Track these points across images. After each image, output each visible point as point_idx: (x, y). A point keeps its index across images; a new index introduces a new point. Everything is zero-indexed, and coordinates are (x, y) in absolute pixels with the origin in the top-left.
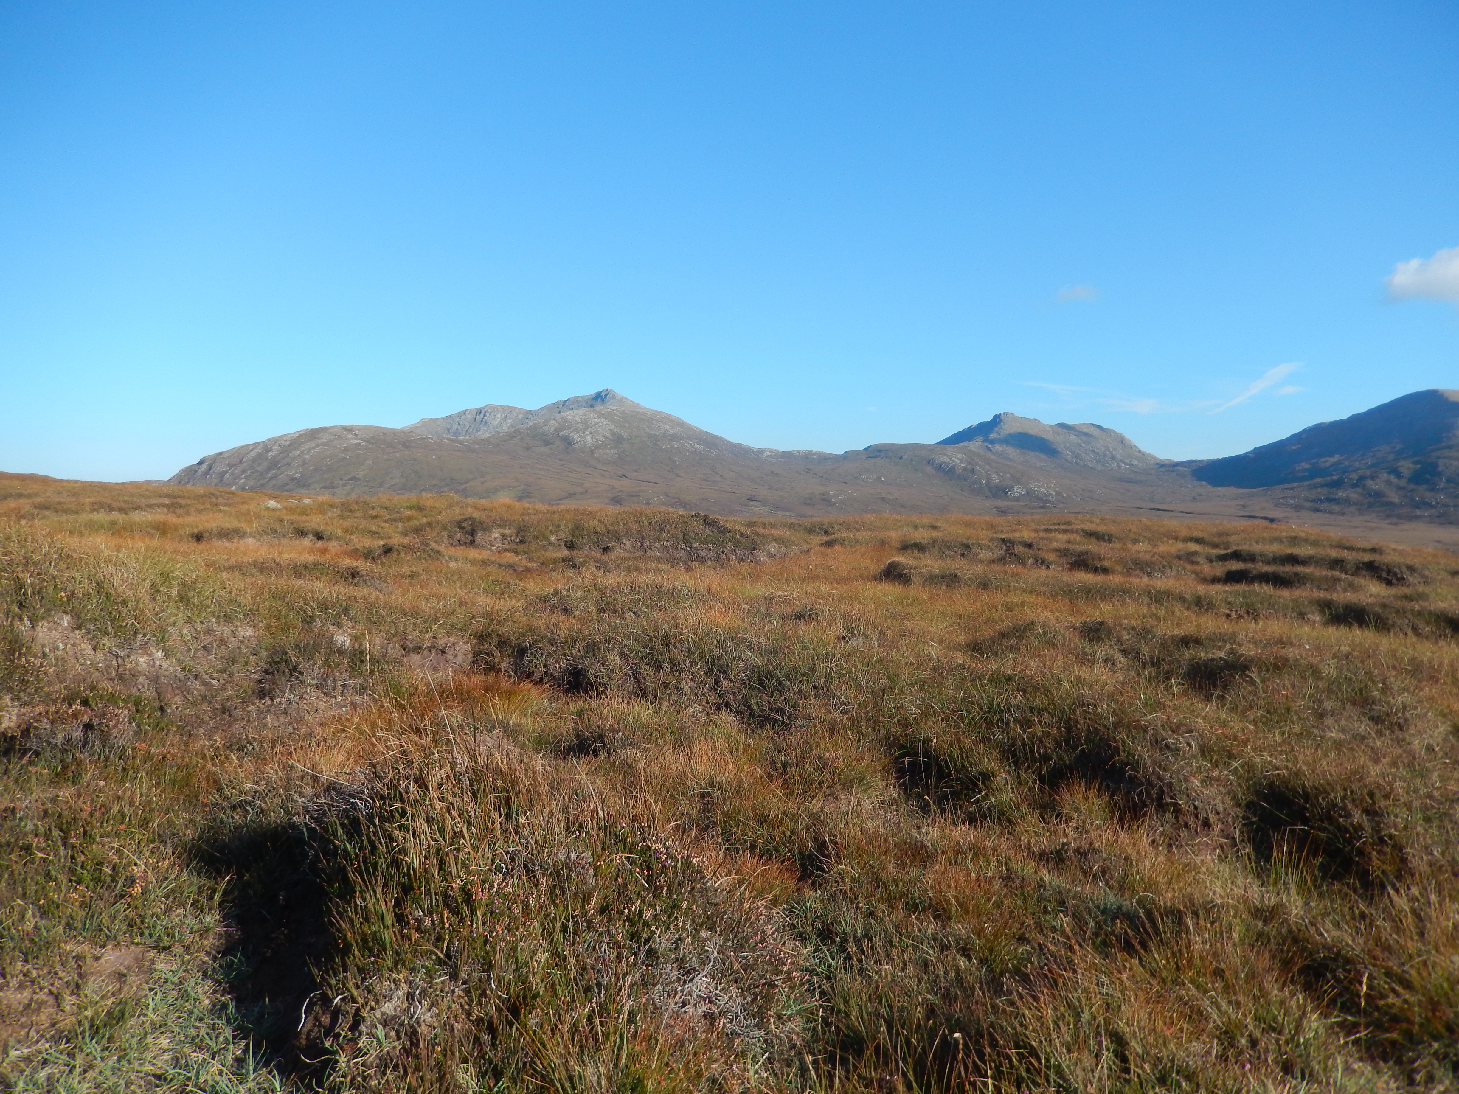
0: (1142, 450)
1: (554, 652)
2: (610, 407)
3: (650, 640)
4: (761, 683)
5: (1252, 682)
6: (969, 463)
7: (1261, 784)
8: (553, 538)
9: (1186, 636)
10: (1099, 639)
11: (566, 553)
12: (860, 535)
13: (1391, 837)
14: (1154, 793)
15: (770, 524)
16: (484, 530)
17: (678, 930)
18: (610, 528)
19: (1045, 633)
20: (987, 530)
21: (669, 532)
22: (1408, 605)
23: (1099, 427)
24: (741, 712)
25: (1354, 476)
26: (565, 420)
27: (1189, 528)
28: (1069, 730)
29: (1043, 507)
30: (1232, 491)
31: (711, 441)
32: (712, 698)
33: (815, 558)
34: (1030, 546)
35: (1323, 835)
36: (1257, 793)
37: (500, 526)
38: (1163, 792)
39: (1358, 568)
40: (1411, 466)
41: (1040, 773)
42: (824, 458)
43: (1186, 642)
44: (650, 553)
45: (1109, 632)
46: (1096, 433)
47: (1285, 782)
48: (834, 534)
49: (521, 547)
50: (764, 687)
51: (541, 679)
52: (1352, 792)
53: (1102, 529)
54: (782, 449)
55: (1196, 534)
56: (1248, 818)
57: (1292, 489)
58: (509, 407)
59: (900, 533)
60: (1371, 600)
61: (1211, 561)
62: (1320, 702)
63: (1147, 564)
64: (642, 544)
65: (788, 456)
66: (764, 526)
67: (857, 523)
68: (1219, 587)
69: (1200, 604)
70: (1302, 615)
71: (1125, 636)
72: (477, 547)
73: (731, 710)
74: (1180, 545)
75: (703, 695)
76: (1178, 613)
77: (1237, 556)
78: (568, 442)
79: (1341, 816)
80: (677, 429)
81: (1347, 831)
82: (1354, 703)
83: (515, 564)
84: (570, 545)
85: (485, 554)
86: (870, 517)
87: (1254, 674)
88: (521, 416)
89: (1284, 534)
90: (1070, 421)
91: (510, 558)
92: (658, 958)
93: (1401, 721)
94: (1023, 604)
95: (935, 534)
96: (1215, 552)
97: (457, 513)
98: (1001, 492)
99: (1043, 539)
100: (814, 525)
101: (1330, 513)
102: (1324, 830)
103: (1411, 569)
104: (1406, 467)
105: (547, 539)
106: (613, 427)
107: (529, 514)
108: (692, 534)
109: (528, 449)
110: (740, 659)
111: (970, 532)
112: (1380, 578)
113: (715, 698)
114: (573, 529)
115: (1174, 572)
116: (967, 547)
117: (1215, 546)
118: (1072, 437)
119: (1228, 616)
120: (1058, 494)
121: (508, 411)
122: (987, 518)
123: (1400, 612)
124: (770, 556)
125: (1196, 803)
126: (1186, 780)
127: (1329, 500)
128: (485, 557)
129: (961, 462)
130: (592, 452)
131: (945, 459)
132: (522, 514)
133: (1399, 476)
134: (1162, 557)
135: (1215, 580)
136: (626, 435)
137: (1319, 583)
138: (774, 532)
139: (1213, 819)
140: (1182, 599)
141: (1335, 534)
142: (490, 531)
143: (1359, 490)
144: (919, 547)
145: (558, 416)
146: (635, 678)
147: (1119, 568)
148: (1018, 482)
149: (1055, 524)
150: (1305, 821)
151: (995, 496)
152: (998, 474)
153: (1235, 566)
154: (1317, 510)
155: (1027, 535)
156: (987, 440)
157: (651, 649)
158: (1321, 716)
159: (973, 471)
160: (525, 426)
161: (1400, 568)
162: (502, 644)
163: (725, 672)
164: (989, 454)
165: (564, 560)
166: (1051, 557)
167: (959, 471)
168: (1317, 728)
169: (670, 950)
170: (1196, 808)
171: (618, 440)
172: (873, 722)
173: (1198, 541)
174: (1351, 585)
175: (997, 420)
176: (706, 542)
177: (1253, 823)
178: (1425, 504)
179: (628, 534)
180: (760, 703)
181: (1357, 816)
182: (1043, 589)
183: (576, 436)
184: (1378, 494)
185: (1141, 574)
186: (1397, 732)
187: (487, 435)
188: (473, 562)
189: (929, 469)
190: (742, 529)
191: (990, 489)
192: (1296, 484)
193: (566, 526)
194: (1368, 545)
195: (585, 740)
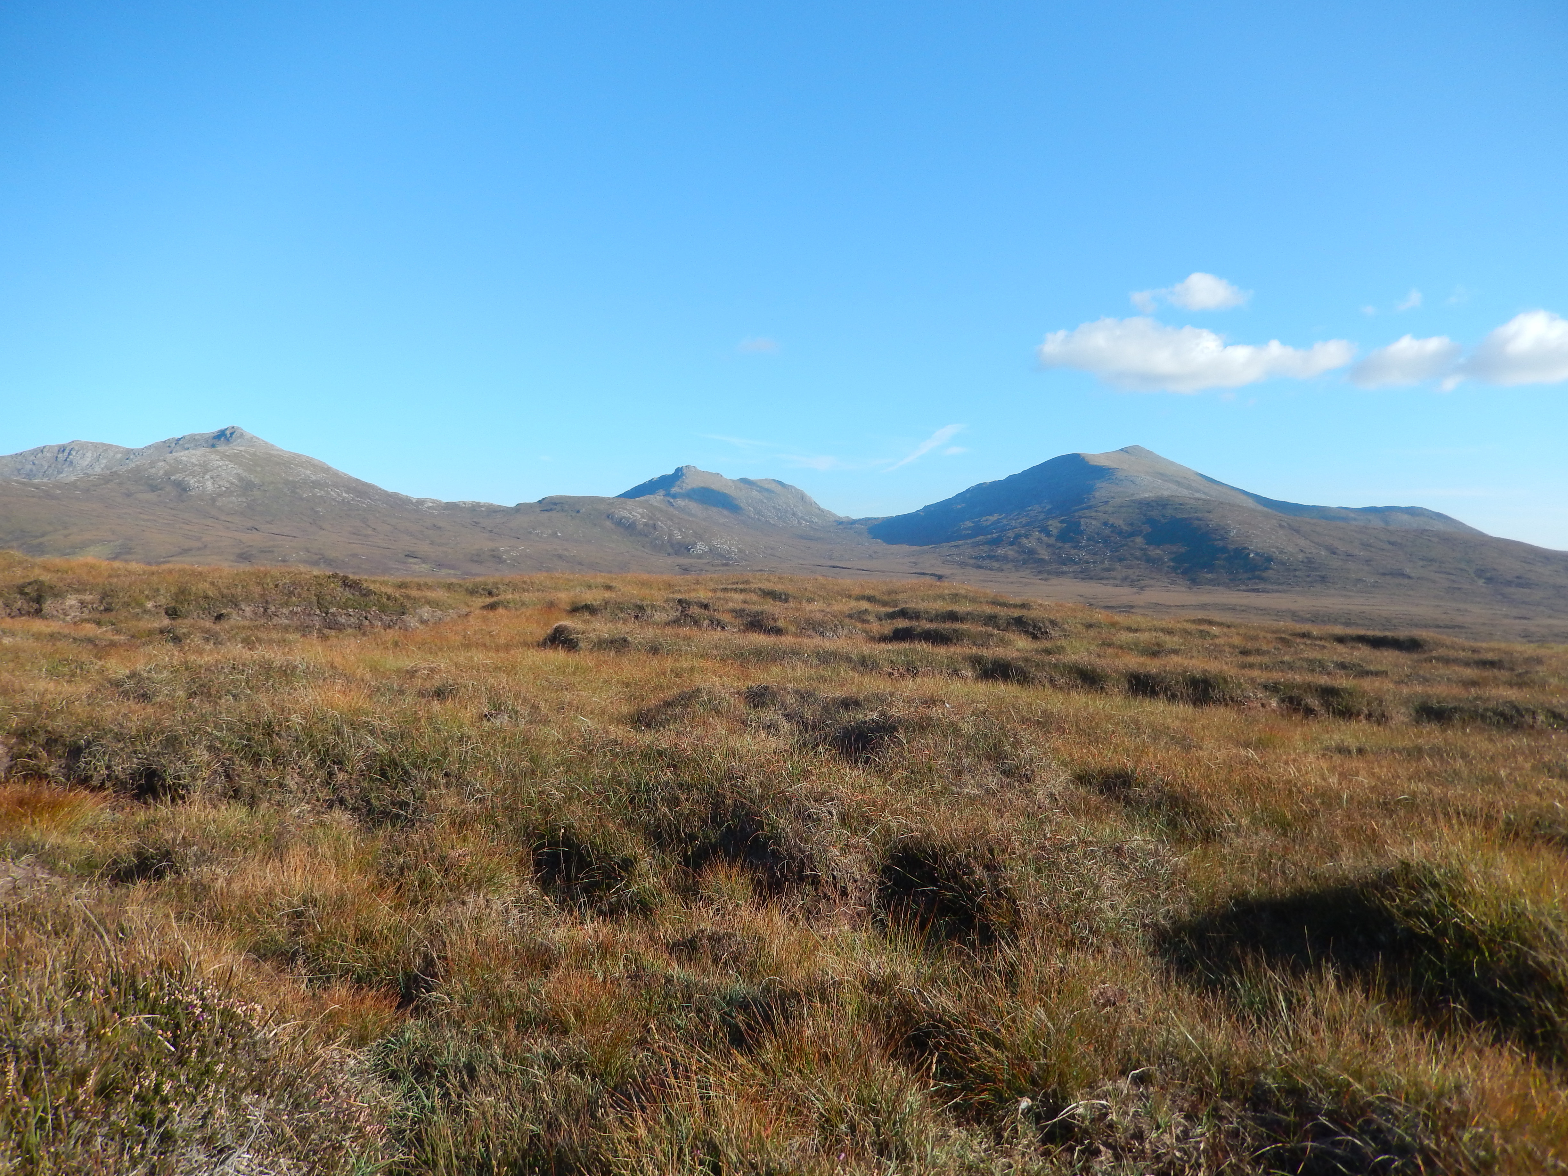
0: (822, 507)
1: (122, 749)
2: (237, 447)
3: (249, 729)
4: (383, 774)
5: (900, 744)
6: (650, 518)
7: (896, 848)
8: (149, 605)
9: (847, 698)
10: (763, 704)
11: (166, 622)
12: (526, 597)
13: (1006, 890)
14: (795, 867)
15: (426, 584)
16: (55, 596)
17: (207, 1102)
18: (225, 591)
19: (709, 700)
20: (666, 589)
21: (300, 595)
22: (1047, 658)
23: (780, 483)
24: (358, 809)
25: (1011, 534)
26: (178, 461)
27: (862, 586)
28: (716, 806)
29: (726, 565)
30: (905, 548)
31: (362, 490)
32: (324, 794)
33: (474, 624)
34: (706, 607)
35: (949, 894)
36: (892, 857)
37: (78, 591)
38: (804, 864)
39: (1009, 624)
40: (1059, 525)
41: (685, 856)
42: (493, 511)
43: (847, 704)
44: (275, 620)
45: (774, 696)
46: (779, 489)
47: (918, 843)
48: (498, 595)
49: (106, 617)
50: (387, 778)
51: (103, 784)
52: (975, 849)
53: (779, 588)
54: (445, 500)
55: (868, 592)
56: (884, 883)
57: (957, 546)
58: (103, 445)
59: (572, 593)
60: (1015, 654)
61: (880, 620)
62: (960, 758)
63: (820, 624)
64: (265, 610)
65: (452, 508)
66: (419, 587)
67: (525, 582)
68: (883, 646)
69: (865, 664)
70: (956, 672)
71: (789, 700)
72: (44, 618)
73: (346, 808)
74: (853, 604)
75: (313, 791)
76: (843, 673)
77: (903, 614)
78: (182, 488)
79: (965, 874)
80: (321, 475)
81: (971, 888)
82: (989, 759)
83: (96, 637)
84: (172, 613)
85: (54, 626)
86: (540, 577)
87: (901, 735)
88: (119, 456)
89: (946, 591)
90: (752, 477)
91: (90, 629)
92: (176, 1142)
93: (1029, 773)
94: (692, 669)
95: (607, 595)
96: (883, 610)
97: (18, 575)
98: (683, 549)
99: (719, 599)
100: (476, 586)
101: (991, 569)
102: (951, 889)
103: (1053, 623)
104: (1055, 526)
105: (140, 605)
106: (240, 471)
107: (118, 576)
108: (329, 598)
109: (129, 495)
110: (360, 746)
111: (646, 591)
112: (1026, 632)
113: (327, 794)
114: (176, 594)
115: (846, 631)
116: (641, 608)
117: (885, 604)
118: (755, 493)
119: (891, 674)
120: (740, 551)
121: (102, 449)
122: (666, 577)
123: (1039, 666)
124: (422, 622)
125: (835, 873)
126: (826, 851)
127: (990, 557)
128: (56, 630)
129: (642, 517)
130: (214, 500)
131: (625, 514)
132: (110, 576)
133: (1049, 535)
134: (835, 617)
135: (884, 639)
136: (257, 481)
137: (975, 640)
138: (429, 594)
139: (850, 887)
140: (849, 659)
141: (991, 590)
142: (64, 598)
143: (1015, 547)
144: (590, 609)
145: (170, 457)
146: (228, 776)
147: (792, 628)
148: (701, 539)
149: (733, 583)
150: (934, 881)
151: (677, 553)
152: (680, 530)
153: (902, 624)
154: (979, 567)
155: (703, 595)
156: (668, 494)
157: (249, 740)
158: (959, 773)
159: (654, 527)
160: (125, 468)
161: (1043, 623)
162: (52, 742)
163: (340, 763)
164: (671, 509)
165: (161, 632)
166: (726, 618)
167: (640, 527)
168: (956, 785)
169: (195, 1129)
170: (834, 878)
171: (247, 486)
172: (510, 810)
173: (870, 599)
174: (1002, 640)
175: (679, 473)
176: (345, 606)
177: (888, 887)
178: (1071, 561)
179: (248, 599)
180: (383, 796)
181: (979, 872)
182: (715, 652)
183: (192, 481)
184: (1032, 552)
185: (813, 634)
186: (1026, 784)
187: (73, 478)
188: (37, 637)
189: (608, 524)
190: (389, 591)
191: (672, 545)
192: (960, 542)
193: (168, 590)
194: (1018, 600)
195: (146, 858)
